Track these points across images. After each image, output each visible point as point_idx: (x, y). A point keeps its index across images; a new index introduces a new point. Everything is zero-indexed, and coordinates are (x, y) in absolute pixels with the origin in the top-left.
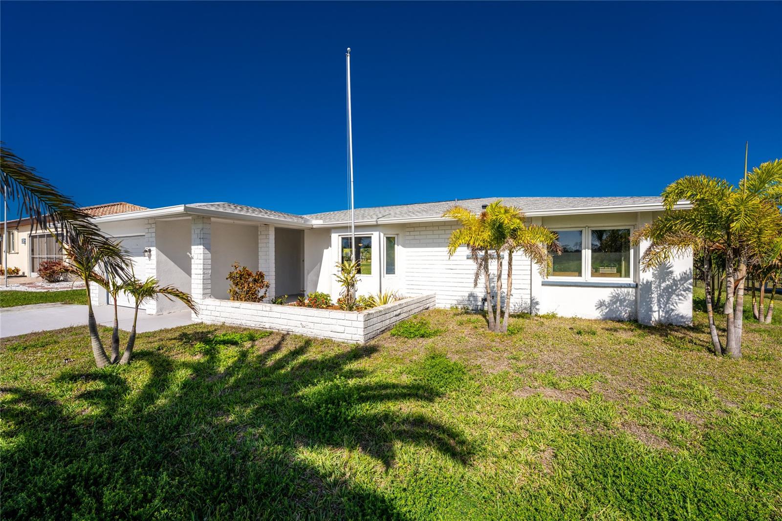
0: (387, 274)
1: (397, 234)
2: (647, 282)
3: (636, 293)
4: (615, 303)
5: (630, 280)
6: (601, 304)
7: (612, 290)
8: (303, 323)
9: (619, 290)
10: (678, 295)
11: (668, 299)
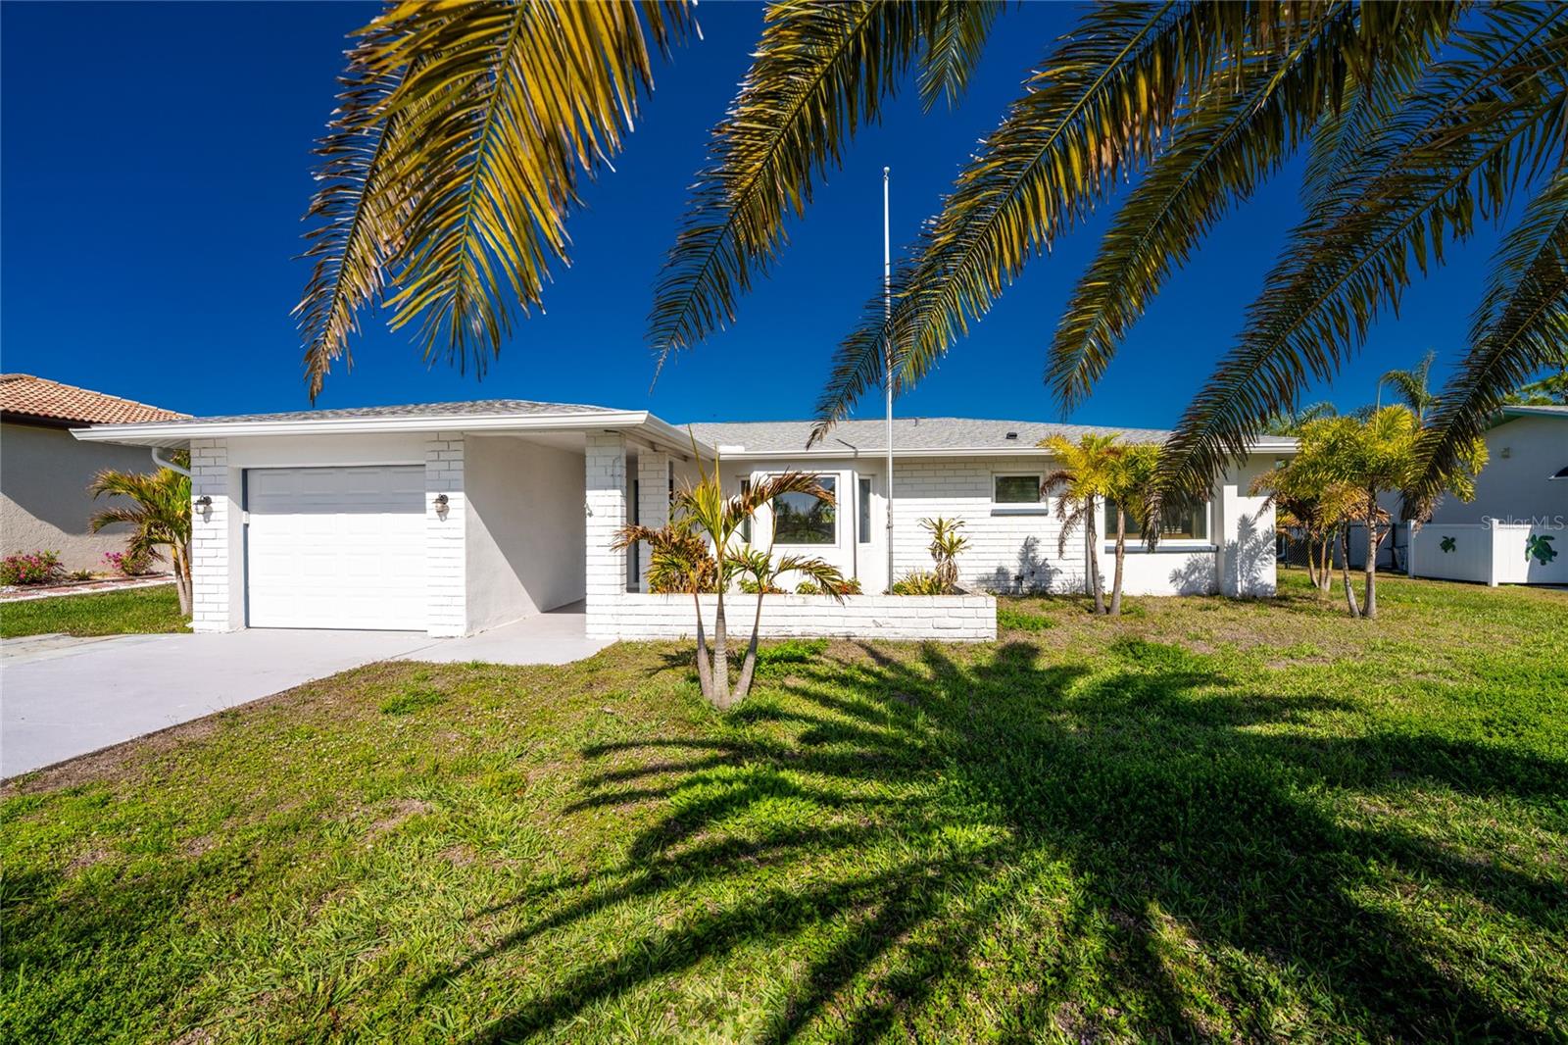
0: (861, 541)
1: (873, 475)
2: (1233, 544)
3: (1217, 558)
4: (1193, 572)
5: (1205, 543)
6: (1176, 576)
7: (1189, 555)
8: (877, 619)
9: (1197, 556)
10: (1261, 560)
11: (1251, 565)
